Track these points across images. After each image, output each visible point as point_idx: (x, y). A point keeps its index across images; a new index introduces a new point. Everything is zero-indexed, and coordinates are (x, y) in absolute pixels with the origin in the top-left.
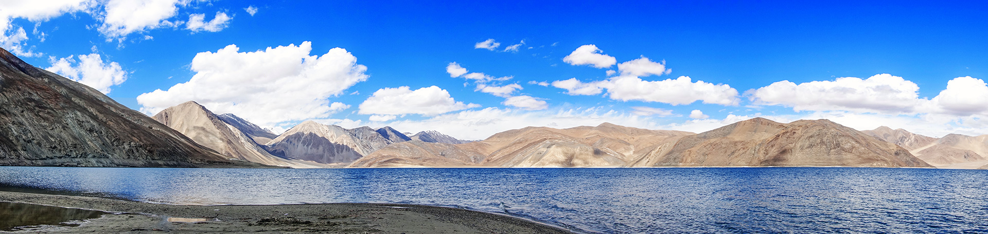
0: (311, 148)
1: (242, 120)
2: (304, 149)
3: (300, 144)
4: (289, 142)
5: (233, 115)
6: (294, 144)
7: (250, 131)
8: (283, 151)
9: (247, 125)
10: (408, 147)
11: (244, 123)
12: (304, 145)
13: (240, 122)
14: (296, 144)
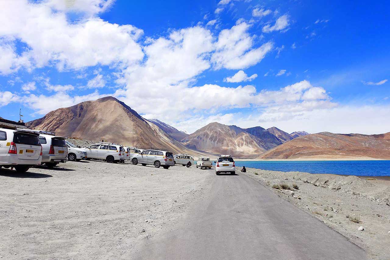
0: (217, 143)
1: (164, 124)
2: (212, 143)
3: (208, 140)
4: (200, 139)
5: (157, 120)
6: (203, 140)
7: (170, 131)
8: (195, 145)
9: (168, 127)
10: (321, 139)
11: (164, 125)
12: (211, 141)
13: (162, 125)
14: (205, 140)
